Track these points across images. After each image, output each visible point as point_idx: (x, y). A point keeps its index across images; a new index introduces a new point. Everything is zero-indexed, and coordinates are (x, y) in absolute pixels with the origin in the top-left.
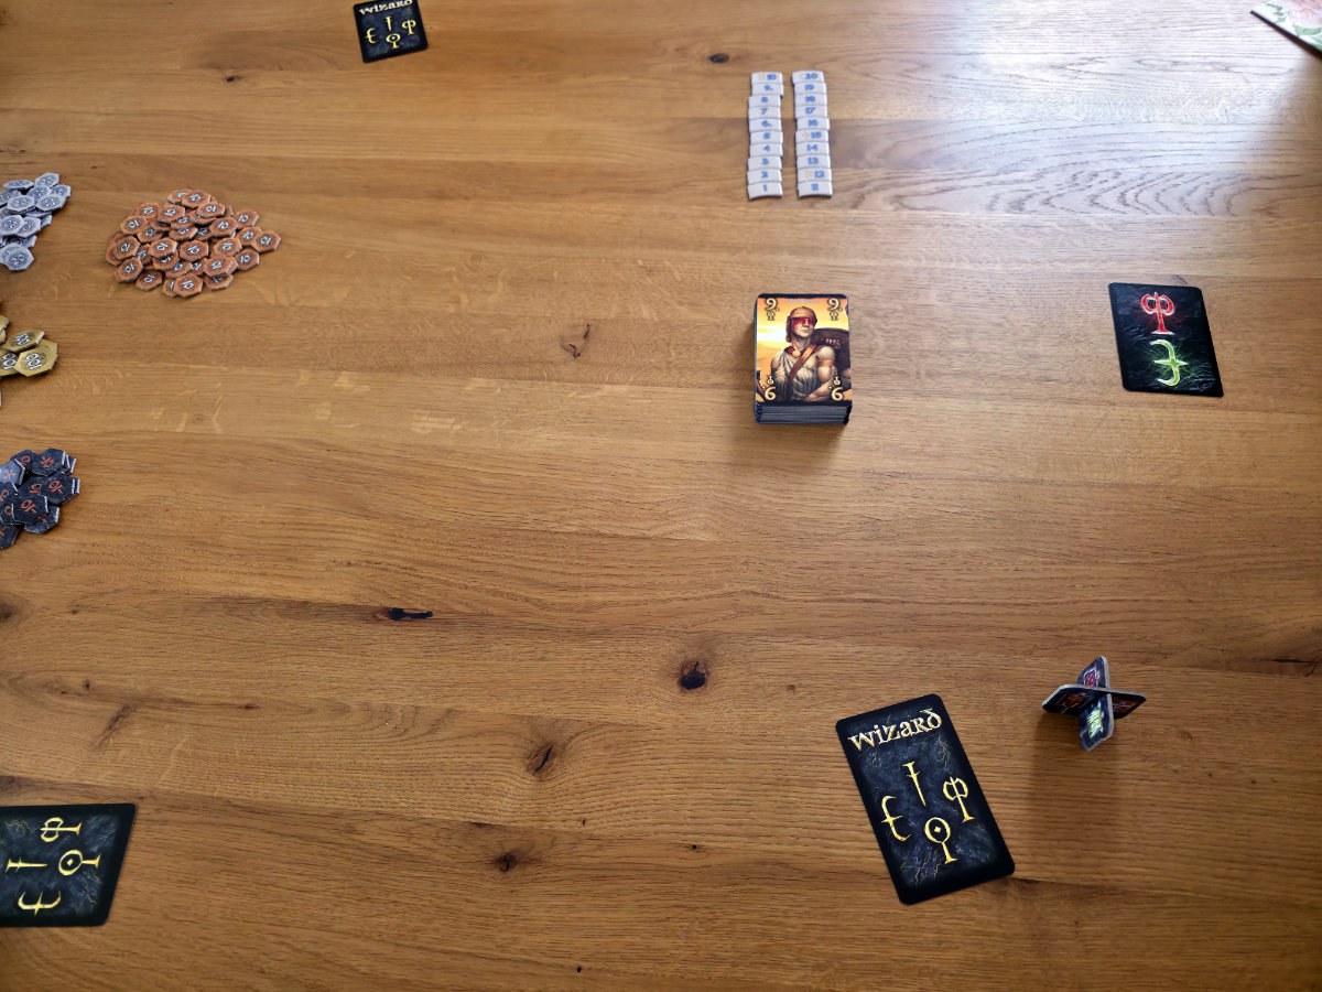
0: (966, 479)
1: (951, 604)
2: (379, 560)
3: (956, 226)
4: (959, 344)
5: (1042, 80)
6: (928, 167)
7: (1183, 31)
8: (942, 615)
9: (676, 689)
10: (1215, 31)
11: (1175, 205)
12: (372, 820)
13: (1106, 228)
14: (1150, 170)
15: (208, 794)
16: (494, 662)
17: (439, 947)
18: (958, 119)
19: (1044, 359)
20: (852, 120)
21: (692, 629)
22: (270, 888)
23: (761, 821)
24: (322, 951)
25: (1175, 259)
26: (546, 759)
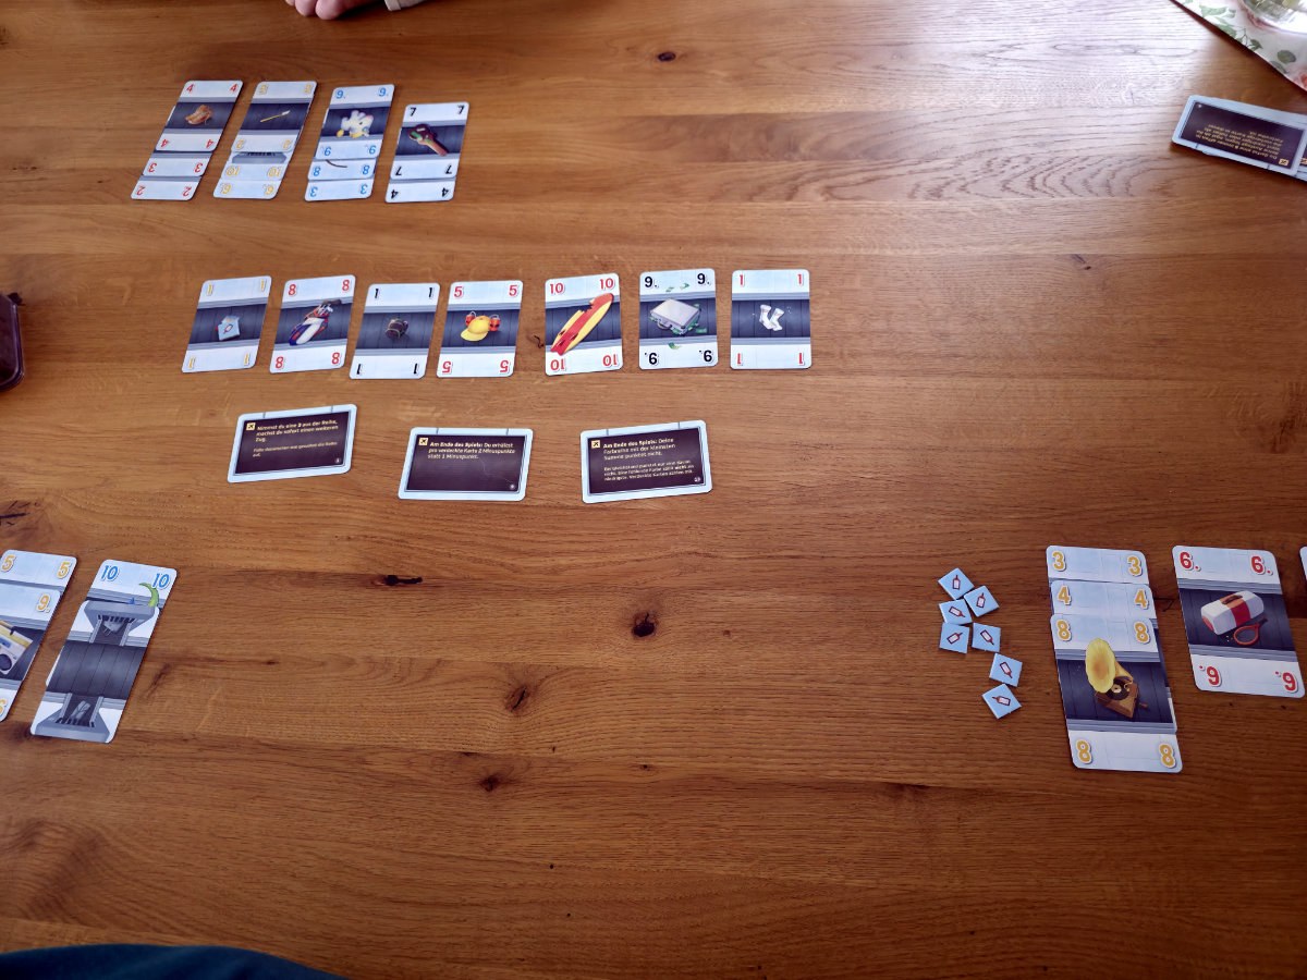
0: (880, 448)
1: (863, 557)
2: (375, 534)
3: (881, 214)
4: (880, 325)
5: (964, 69)
6: (857, 158)
7: (1097, 14)
8: (856, 567)
9: (630, 636)
10: (1127, 14)
11: (1079, 187)
12: (378, 753)
13: (1015, 211)
14: (1057, 154)
15: (241, 735)
16: (476, 619)
17: (437, 852)
18: (885, 109)
19: (953, 337)
20: (788, 114)
21: (644, 586)
22: (297, 810)
23: (701, 744)
24: (341, 858)
25: (1075, 239)
26: (522, 698)
